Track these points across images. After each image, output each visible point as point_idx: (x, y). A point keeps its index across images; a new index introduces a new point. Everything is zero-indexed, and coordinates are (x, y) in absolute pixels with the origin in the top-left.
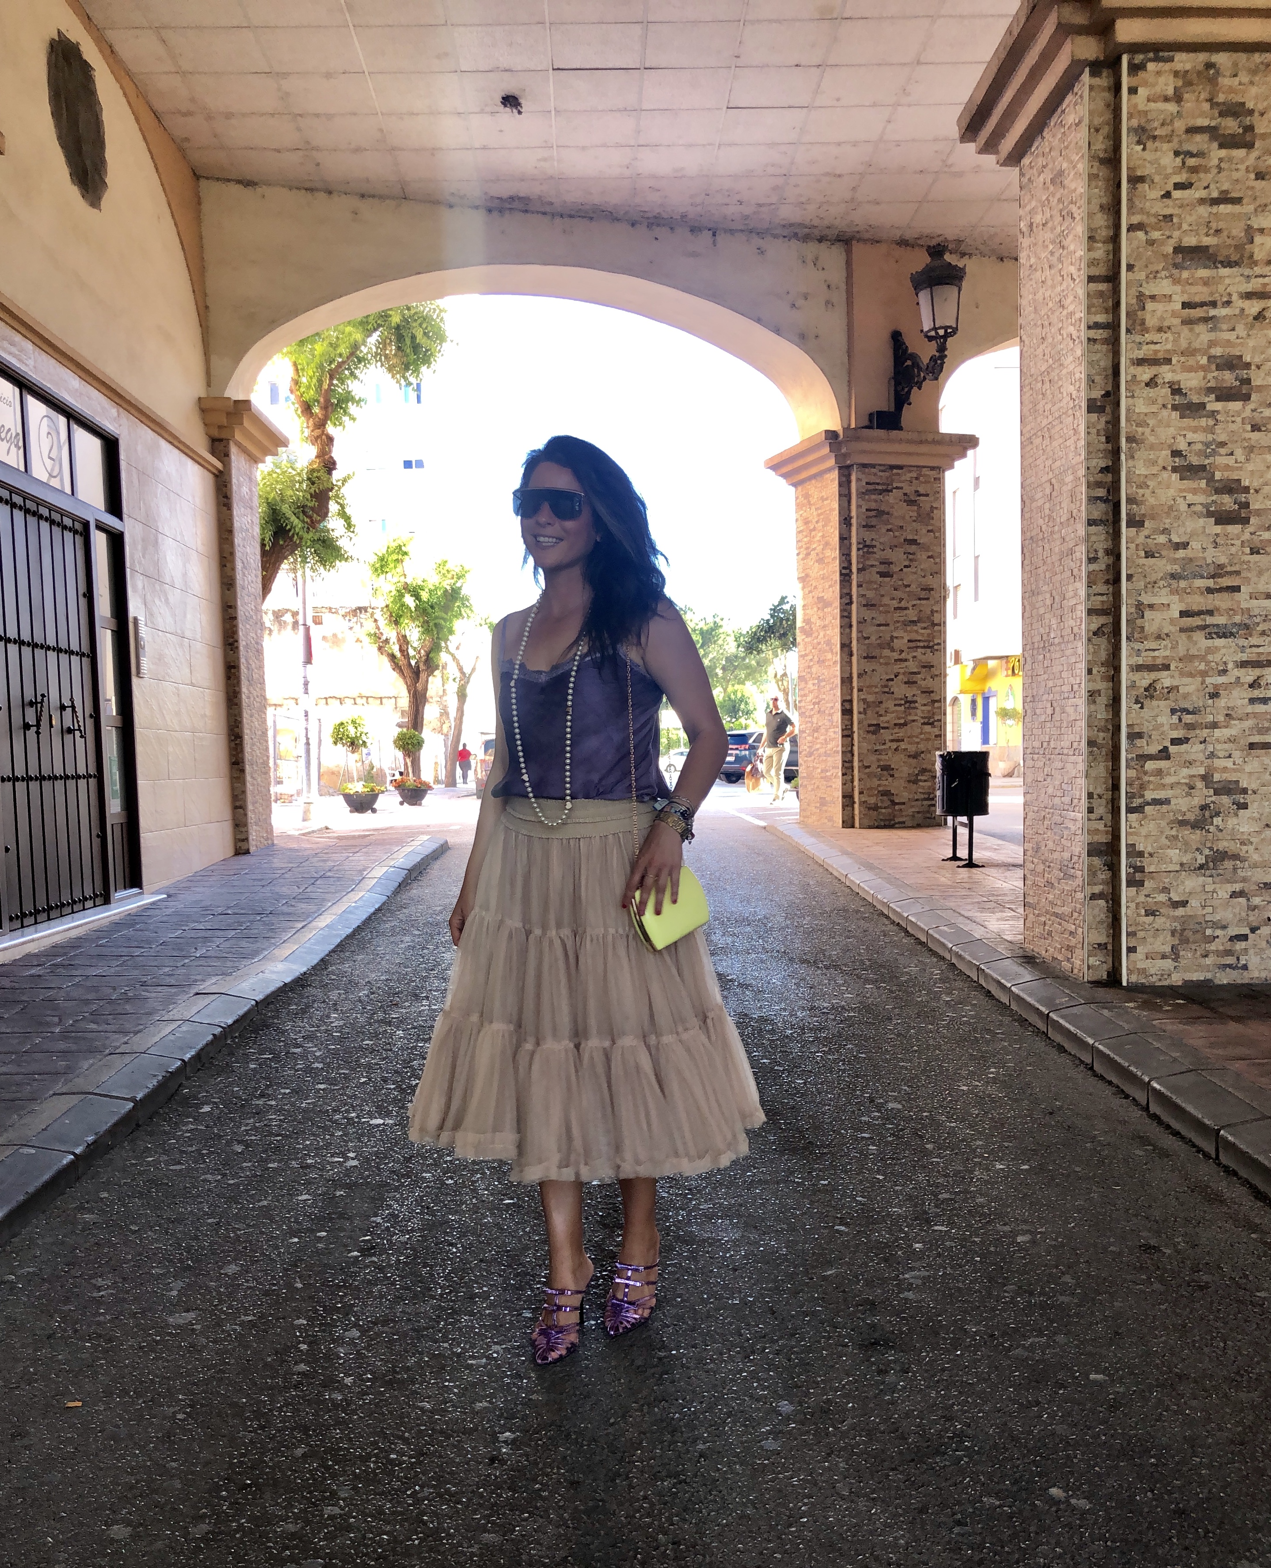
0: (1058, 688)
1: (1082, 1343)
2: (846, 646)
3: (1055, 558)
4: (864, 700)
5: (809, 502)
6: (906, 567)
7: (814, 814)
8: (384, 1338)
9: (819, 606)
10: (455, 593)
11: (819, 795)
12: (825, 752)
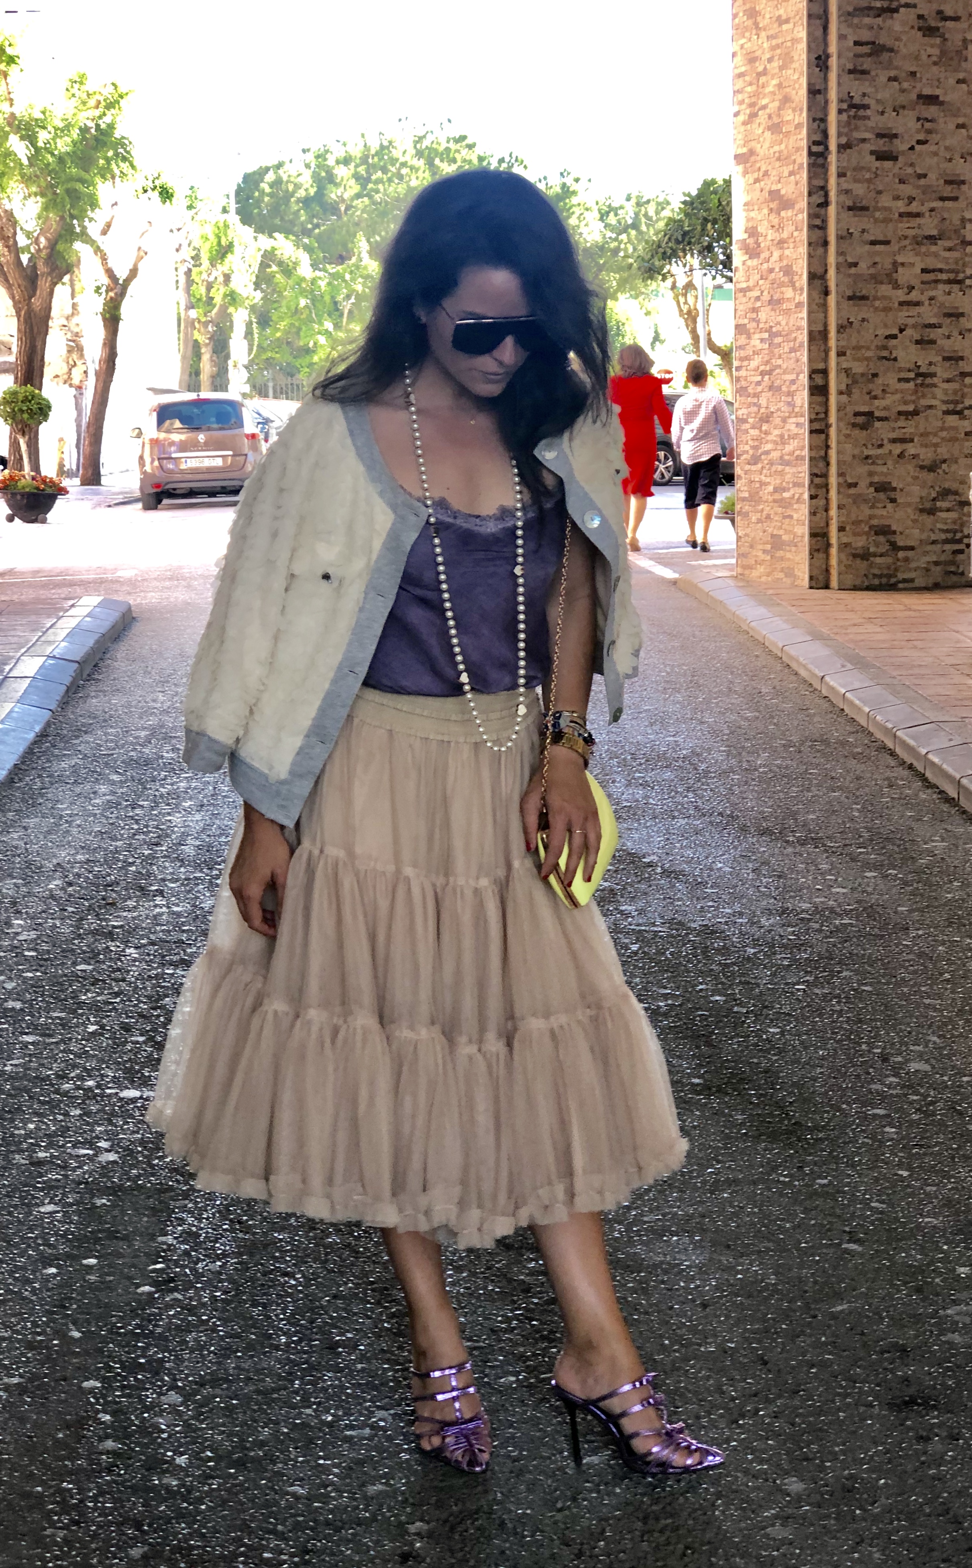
2: (817, 277)
4: (848, 371)
5: (756, 24)
6: (919, 142)
7: (761, 563)
8: (219, 1403)
9: (772, 205)
10: (102, 134)
11: (770, 530)
12: (781, 457)
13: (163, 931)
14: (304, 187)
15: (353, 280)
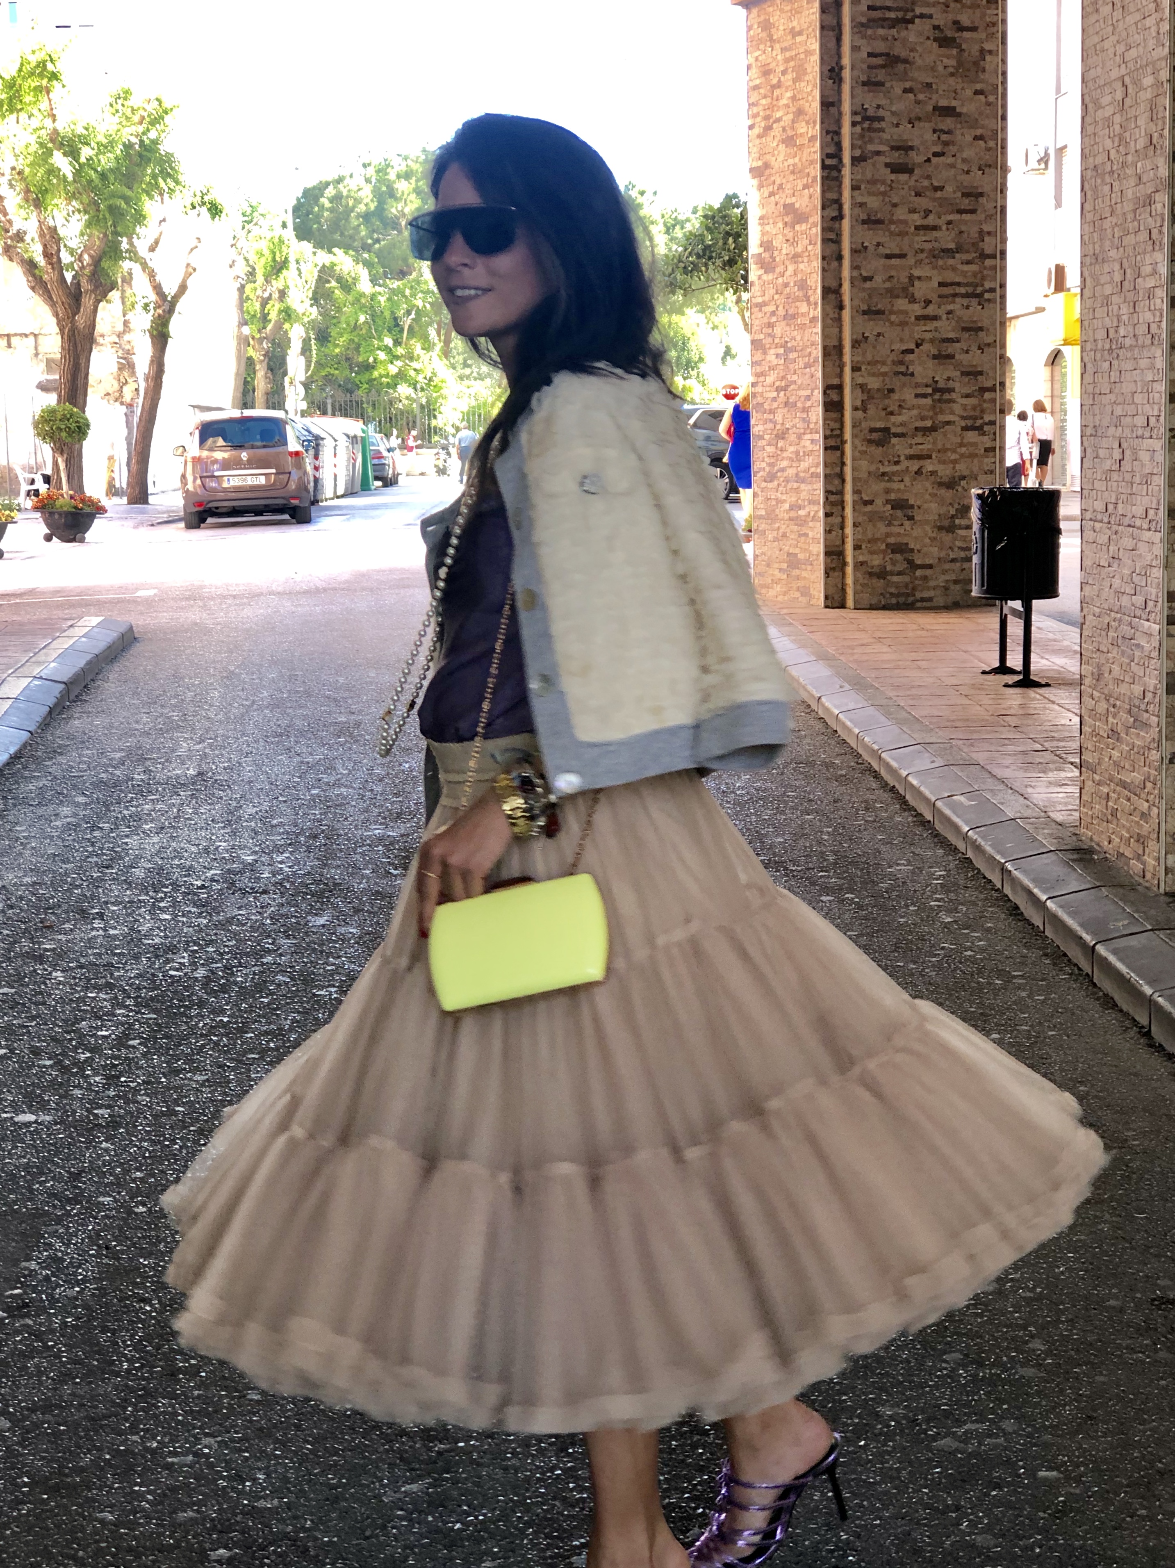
0: (1128, 420)
1: (1037, 1430)
2: (830, 292)
3: (1128, 207)
4: (862, 386)
5: (770, 36)
6: (936, 154)
7: (778, 581)
8: (46, 1429)
9: (786, 220)
10: (146, 150)
11: (787, 548)
12: (797, 475)
13: (94, 954)
14: (365, 201)
15: (414, 295)
